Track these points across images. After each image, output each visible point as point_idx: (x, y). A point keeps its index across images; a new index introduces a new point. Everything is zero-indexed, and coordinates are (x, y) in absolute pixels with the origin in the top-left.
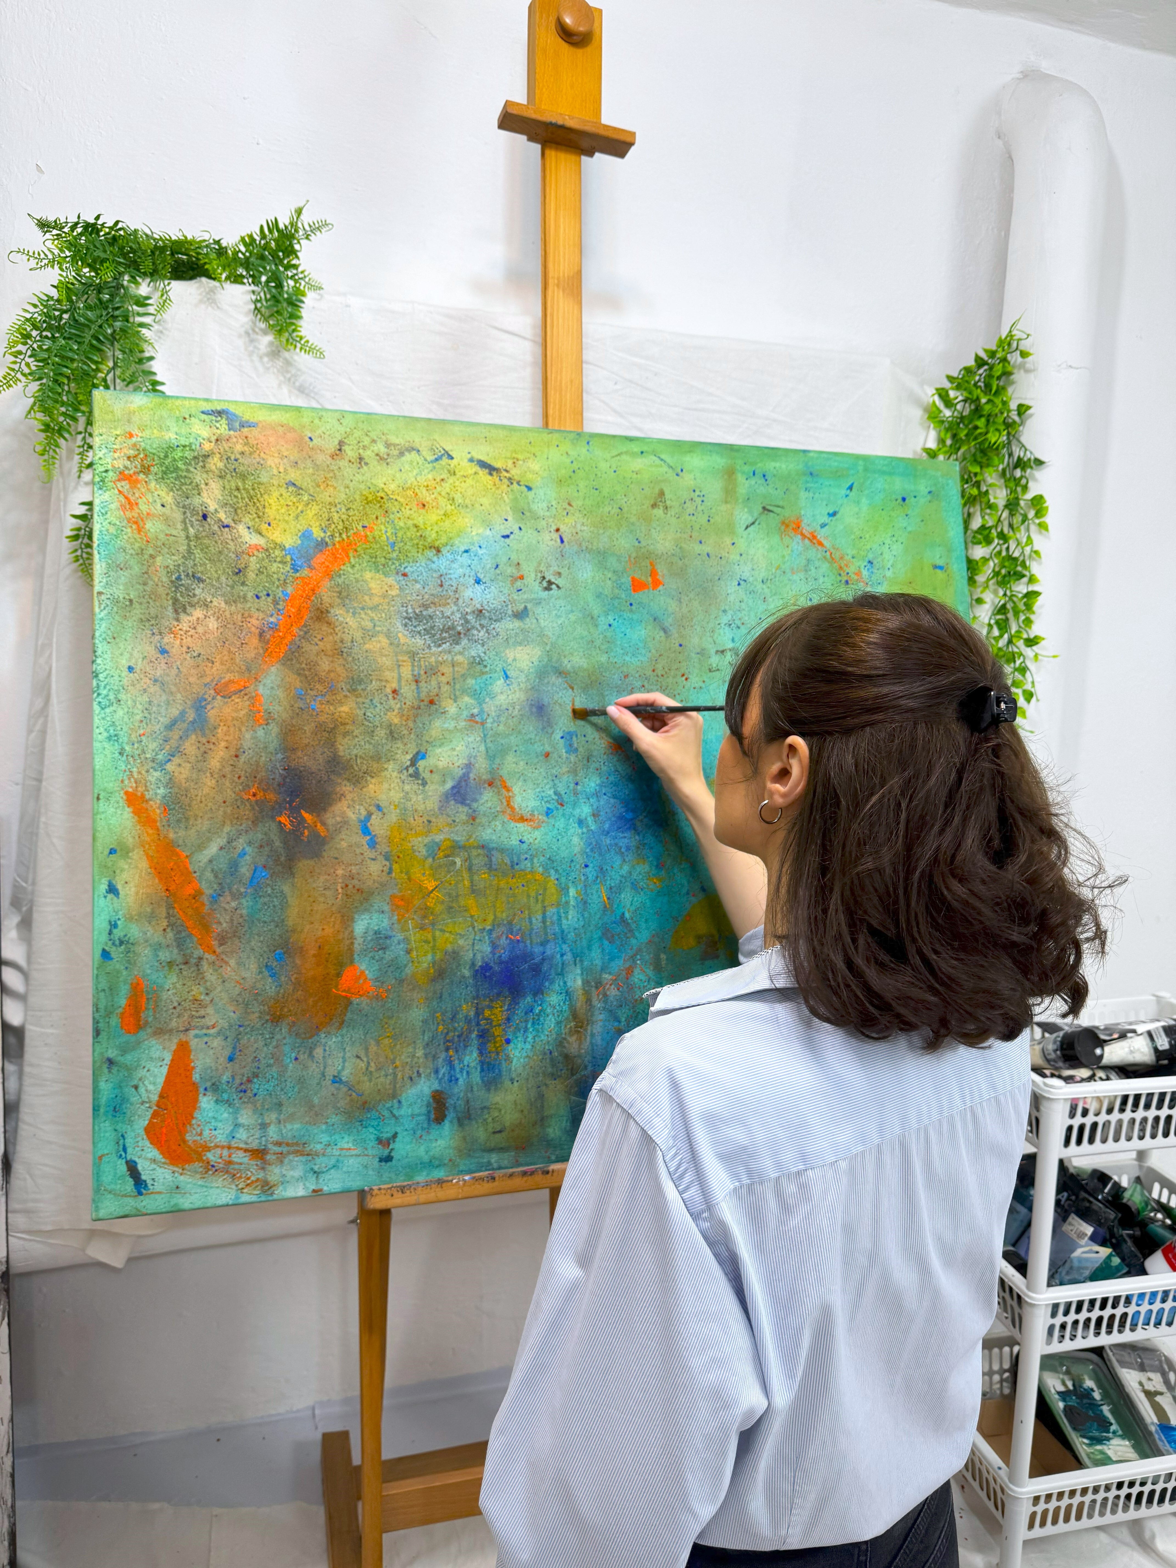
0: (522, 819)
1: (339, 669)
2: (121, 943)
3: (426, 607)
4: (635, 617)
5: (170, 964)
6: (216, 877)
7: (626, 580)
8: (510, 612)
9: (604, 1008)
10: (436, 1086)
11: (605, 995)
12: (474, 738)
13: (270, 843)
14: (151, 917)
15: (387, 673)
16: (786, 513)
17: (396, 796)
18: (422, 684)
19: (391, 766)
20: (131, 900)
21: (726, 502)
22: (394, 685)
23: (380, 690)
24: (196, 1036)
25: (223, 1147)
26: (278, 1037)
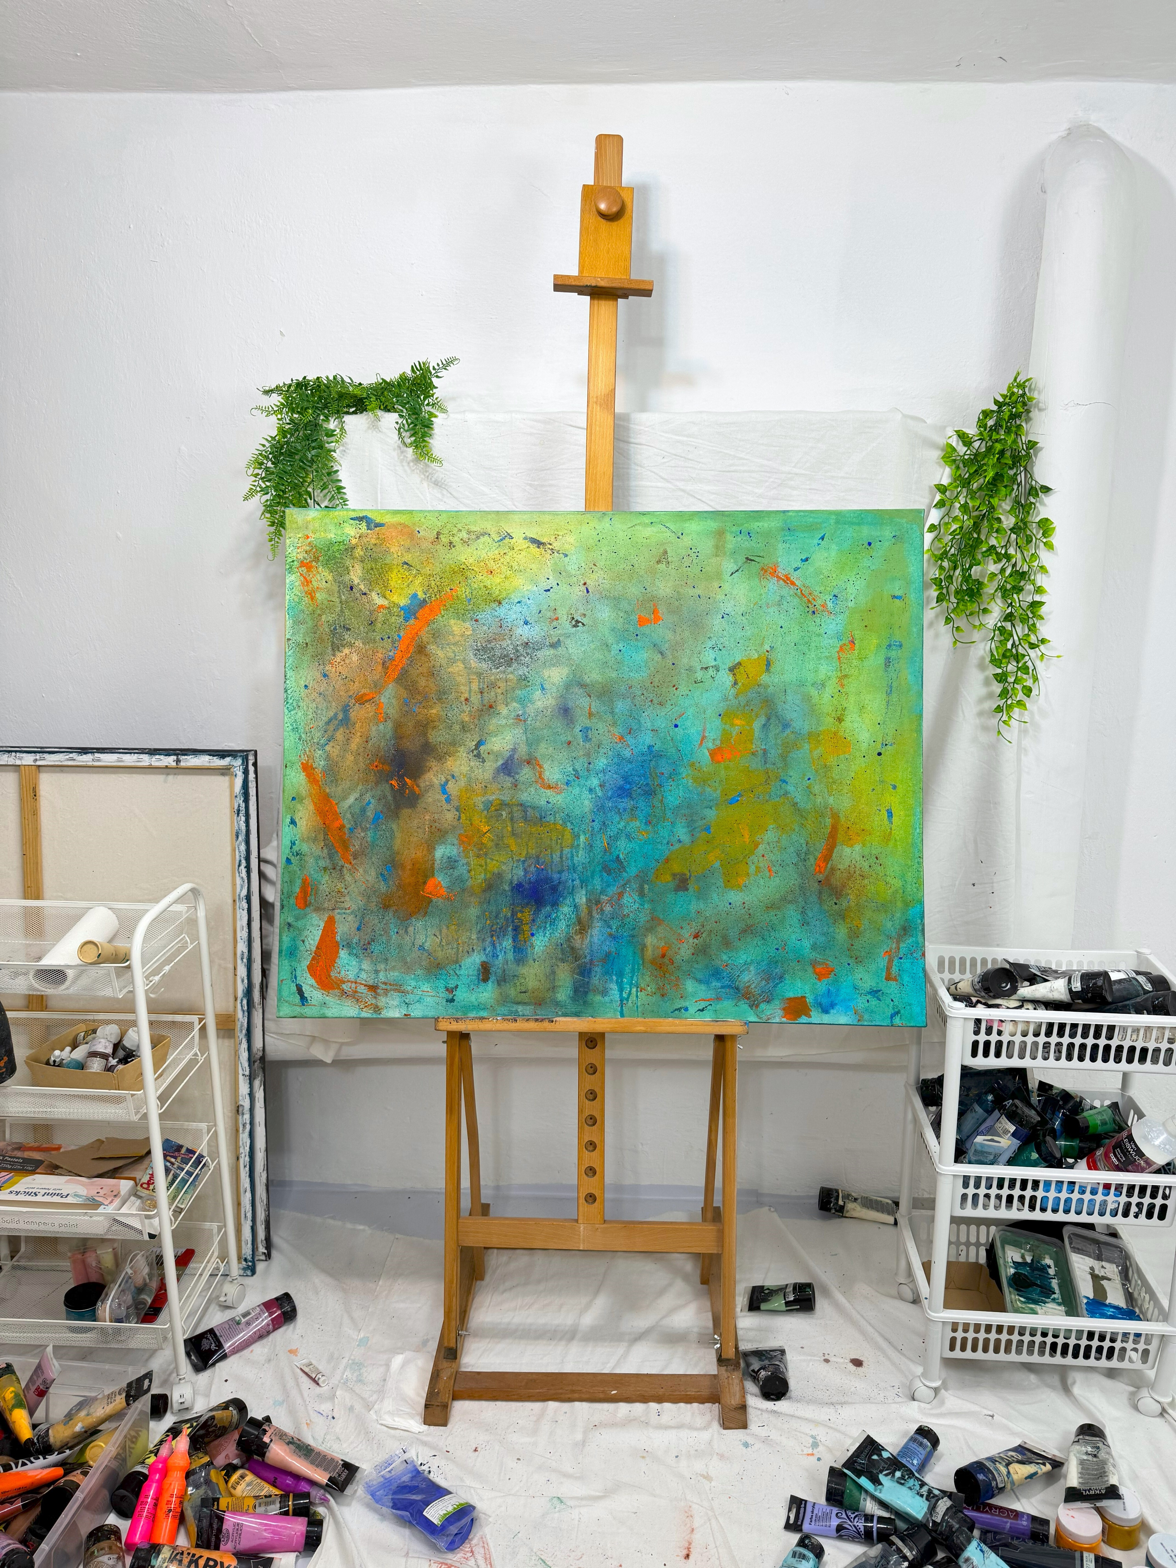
0: (549, 787)
1: (432, 685)
2: (297, 854)
3: (489, 642)
4: (639, 644)
5: (325, 869)
6: (353, 817)
7: (635, 618)
8: (548, 644)
9: (601, 919)
10: (484, 959)
11: (602, 910)
12: (518, 731)
13: (385, 797)
14: (315, 840)
15: (462, 687)
16: (765, 561)
17: (465, 769)
18: (485, 694)
19: (462, 749)
20: (303, 829)
21: (717, 556)
22: (467, 695)
23: (457, 698)
24: (339, 913)
25: (352, 982)
26: (387, 918)
